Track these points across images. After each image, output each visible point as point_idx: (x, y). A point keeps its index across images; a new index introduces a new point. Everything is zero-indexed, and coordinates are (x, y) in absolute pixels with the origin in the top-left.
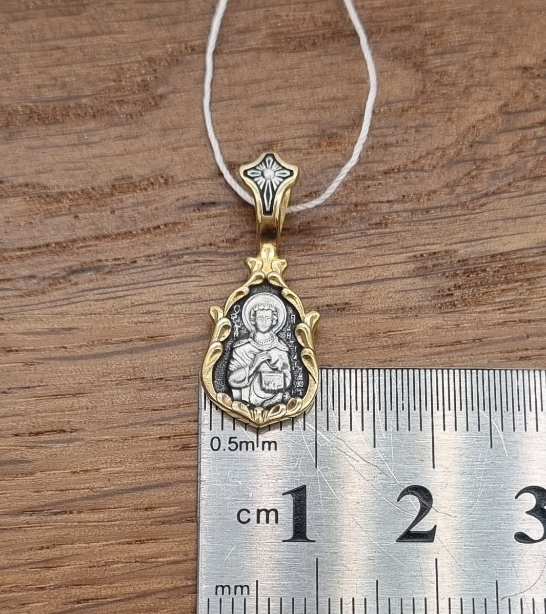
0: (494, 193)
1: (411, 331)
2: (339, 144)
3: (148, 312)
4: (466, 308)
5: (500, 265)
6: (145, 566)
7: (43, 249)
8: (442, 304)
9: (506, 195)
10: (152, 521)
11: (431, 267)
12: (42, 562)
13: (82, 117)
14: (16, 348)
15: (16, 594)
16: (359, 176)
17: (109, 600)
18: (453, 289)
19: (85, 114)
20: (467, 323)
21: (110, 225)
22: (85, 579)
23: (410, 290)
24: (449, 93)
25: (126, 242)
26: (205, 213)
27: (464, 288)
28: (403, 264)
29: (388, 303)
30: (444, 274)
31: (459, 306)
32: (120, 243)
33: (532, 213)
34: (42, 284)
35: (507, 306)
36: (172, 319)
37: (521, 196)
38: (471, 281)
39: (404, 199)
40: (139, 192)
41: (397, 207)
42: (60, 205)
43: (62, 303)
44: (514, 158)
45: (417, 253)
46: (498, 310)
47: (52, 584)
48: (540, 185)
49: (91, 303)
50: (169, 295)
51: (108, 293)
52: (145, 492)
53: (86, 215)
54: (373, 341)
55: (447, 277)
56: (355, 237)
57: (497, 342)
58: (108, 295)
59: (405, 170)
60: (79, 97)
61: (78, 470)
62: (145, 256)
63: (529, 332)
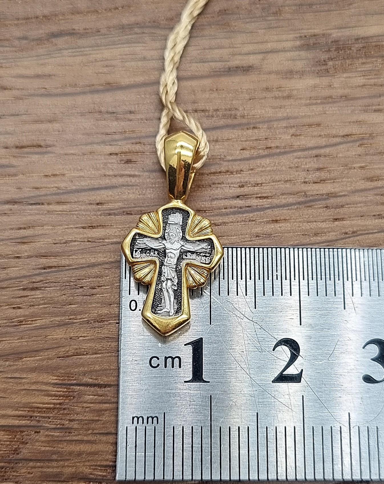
3: (107, 66)
4: (336, 74)
5: (361, 46)
6: (94, 244)
7: (34, 20)
8: (319, 70)
10: (102, 213)
11: (312, 45)
12: (21, 238)
14: (10, 87)
17: (67, 268)
18: (327, 60)
20: (337, 85)
21: (82, 6)
22: (51, 252)
23: (297, 60)
27: (335, 61)
28: (292, 42)
29: (280, 68)
30: (321, 50)
31: (332, 72)
32: (89, 18)
34: (32, 44)
35: (366, 74)
38: (340, 56)
41: (288, 2)
43: (45, 57)
46: (359, 76)
47: (26, 254)
49: (66, 58)
50: (123, 55)
51: (79, 52)
52: (98, 192)
54: (268, 94)
55: (323, 52)
56: (258, 22)
57: (358, 98)
58: (78, 54)
61: (50, 174)
62: (106, 28)
63: (381, 93)
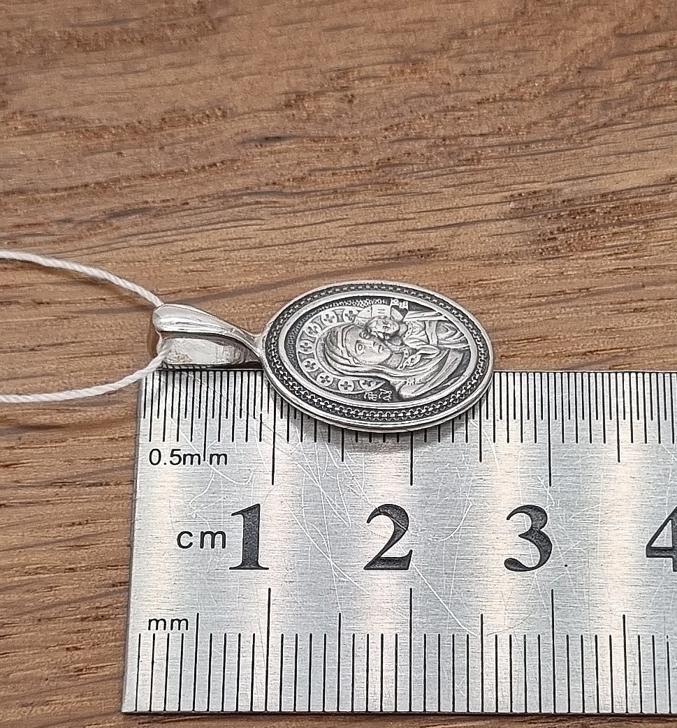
0: (605, 125)
1: (507, 279)
2: (426, 70)
3: (201, 259)
4: (571, 254)
5: (612, 206)
7: (80, 190)
8: (542, 249)
9: (621, 127)
11: (531, 208)
12: (73, 539)
13: (129, 43)
14: (47, 300)
15: (41, 576)
16: (448, 107)
18: (556, 232)
19: (132, 40)
20: (573, 270)
21: (158, 163)
23: (506, 234)
24: (554, 13)
25: (177, 181)
26: (268, 149)
27: (569, 232)
28: (498, 205)
29: (480, 248)
30: (546, 216)
31: (563, 251)
32: (170, 182)
33: (650, 147)
34: (79, 228)
35: (620, 252)
36: (228, 267)
37: (637, 128)
38: (577, 223)
39: (500, 133)
40: (192, 125)
41: (491, 140)
42: (102, 141)
43: (101, 249)
44: (629, 86)
45: (514, 192)
46: (609, 255)
47: (84, 565)
48: (660, 116)
49: (135, 250)
50: (226, 240)
51: (155, 238)
53: (131, 152)
54: (462, 291)
55: (550, 218)
56: (442, 175)
57: (608, 292)
58: (155, 241)
59: (502, 99)
60: (126, 21)
61: (117, 436)
62: (197, 197)
63: (645, 280)
